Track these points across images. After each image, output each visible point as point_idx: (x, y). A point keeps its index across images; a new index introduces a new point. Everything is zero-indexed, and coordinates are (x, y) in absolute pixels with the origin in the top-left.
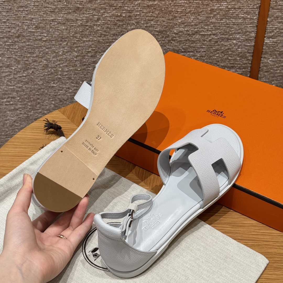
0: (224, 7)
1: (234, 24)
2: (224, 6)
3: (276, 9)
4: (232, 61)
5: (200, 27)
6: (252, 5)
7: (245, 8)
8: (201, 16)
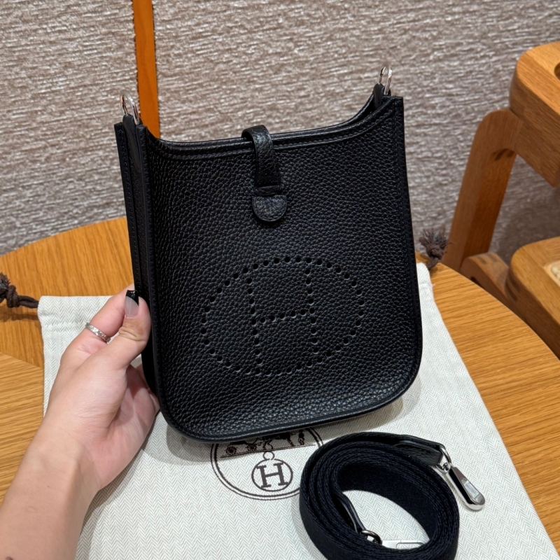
0: (60, 86)
1: (91, 119)
2: (61, 84)
3: (171, 76)
4: (104, 192)
5: (17, 135)
6: (120, 74)
7: (108, 83)
8: (15, 112)
